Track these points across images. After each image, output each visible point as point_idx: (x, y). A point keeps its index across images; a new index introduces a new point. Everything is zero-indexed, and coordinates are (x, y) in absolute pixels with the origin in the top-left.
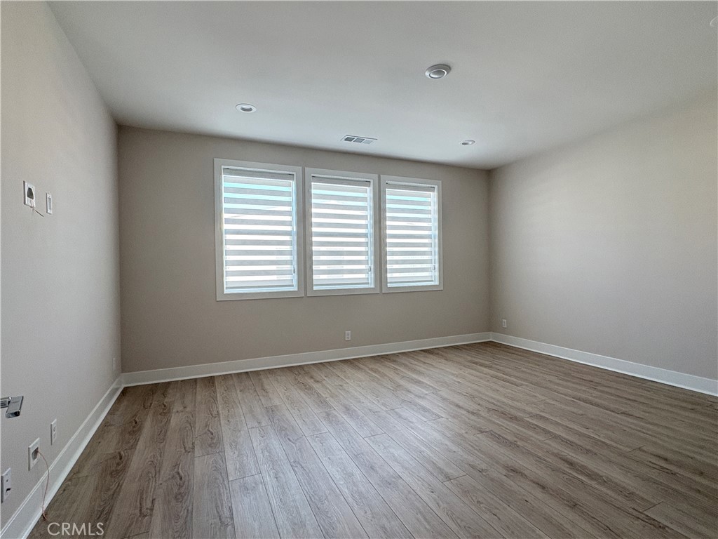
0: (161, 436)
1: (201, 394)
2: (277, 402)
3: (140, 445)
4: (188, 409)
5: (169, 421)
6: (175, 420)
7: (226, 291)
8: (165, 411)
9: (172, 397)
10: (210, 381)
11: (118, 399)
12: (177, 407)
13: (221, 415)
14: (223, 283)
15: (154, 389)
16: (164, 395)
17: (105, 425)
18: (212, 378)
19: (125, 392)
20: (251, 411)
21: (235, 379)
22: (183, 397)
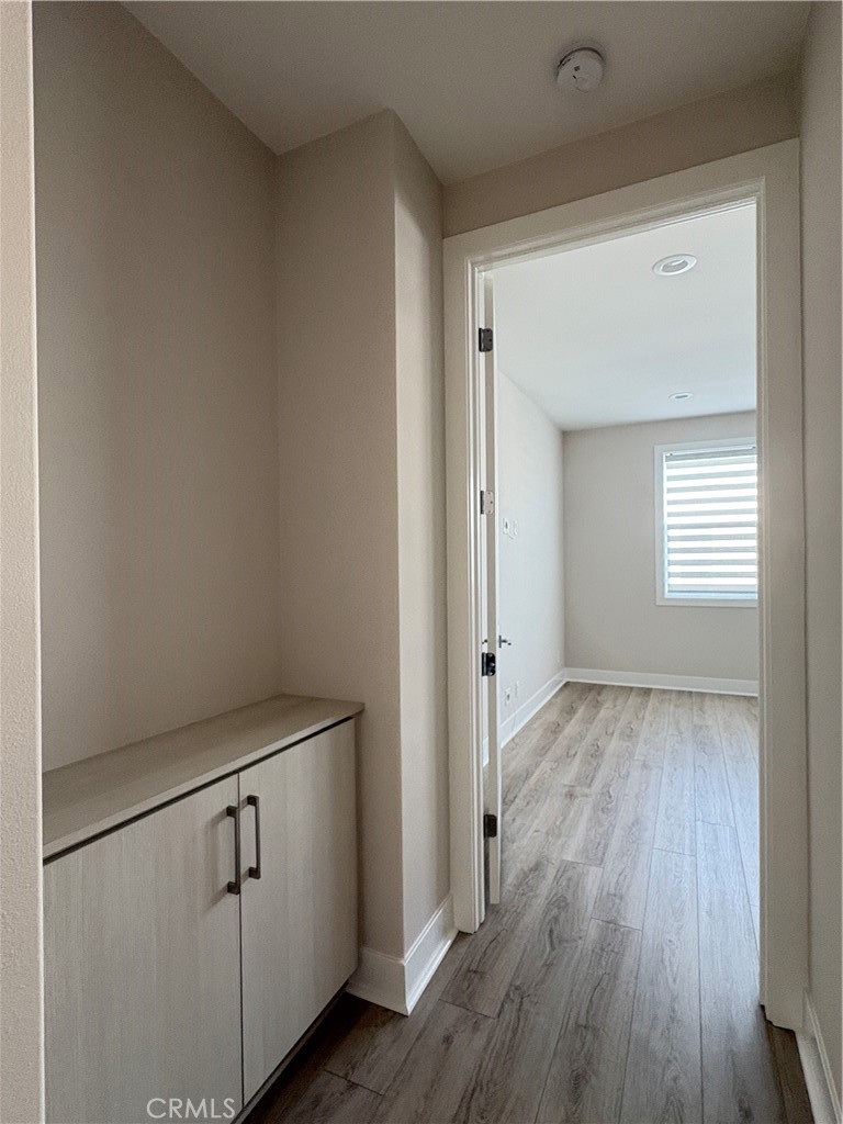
0: (589, 720)
1: (633, 700)
2: (710, 723)
3: (573, 722)
4: (617, 708)
5: (598, 712)
6: (603, 713)
7: (667, 595)
8: (597, 705)
9: (606, 697)
10: (647, 692)
11: (561, 689)
12: (608, 704)
13: (646, 721)
14: (664, 585)
15: (591, 687)
16: (599, 694)
17: (550, 703)
18: (650, 690)
19: (567, 684)
20: (678, 722)
21: (674, 695)
22: (616, 698)
